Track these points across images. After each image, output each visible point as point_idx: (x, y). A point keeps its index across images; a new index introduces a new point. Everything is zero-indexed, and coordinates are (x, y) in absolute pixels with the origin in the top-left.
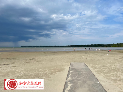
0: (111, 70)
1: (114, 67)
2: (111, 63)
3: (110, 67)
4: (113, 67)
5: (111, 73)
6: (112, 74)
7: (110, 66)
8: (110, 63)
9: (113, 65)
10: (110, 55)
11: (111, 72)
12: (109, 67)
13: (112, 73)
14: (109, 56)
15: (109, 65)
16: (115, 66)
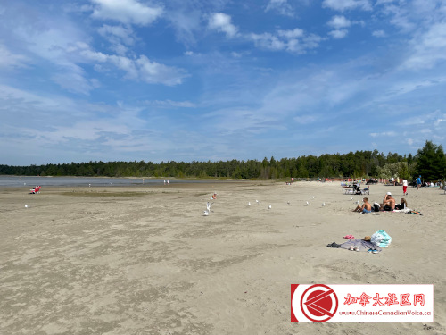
0: (42, 283)
1: (56, 259)
2: (41, 246)
3: (37, 266)
4: (50, 260)
5: (43, 301)
6: (48, 306)
7: (37, 260)
8: (36, 247)
9: (51, 251)
10: (37, 210)
11: (40, 293)
12: (31, 268)
13: (48, 297)
14: (33, 210)
15: (33, 253)
16: (57, 254)
